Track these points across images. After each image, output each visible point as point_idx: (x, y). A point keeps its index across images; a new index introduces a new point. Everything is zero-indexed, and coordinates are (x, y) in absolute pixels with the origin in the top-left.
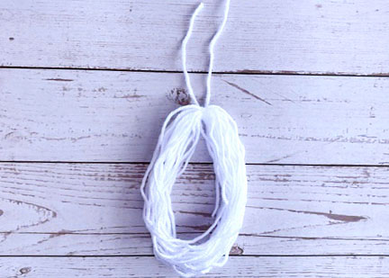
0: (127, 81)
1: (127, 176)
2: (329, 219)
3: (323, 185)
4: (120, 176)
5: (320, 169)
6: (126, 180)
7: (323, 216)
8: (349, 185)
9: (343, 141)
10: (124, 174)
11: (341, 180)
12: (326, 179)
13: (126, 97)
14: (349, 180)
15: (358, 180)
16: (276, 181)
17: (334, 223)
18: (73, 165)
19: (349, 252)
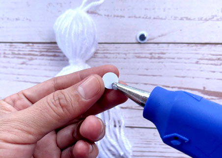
1: (19, 54)
3: (197, 63)
4: (13, 54)
5: (194, 47)
6: (18, 58)
10: (16, 52)
11: (215, 57)
12: (200, 56)
16: (151, 58)
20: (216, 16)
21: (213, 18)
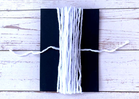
0: (112, 87)
1: (110, 44)
2: (19, 26)
4: (114, 44)
5: (23, 49)
6: (111, 42)
7: (22, 28)
8: (10, 42)
9: (13, 62)
10: (112, 45)
11: (14, 44)
12: (21, 45)
13: (112, 80)
14: (11, 44)
15: (6, 44)
17: (17, 25)
18: (135, 49)
19: (10, 12)
20: (14, 64)
21: (15, 63)
